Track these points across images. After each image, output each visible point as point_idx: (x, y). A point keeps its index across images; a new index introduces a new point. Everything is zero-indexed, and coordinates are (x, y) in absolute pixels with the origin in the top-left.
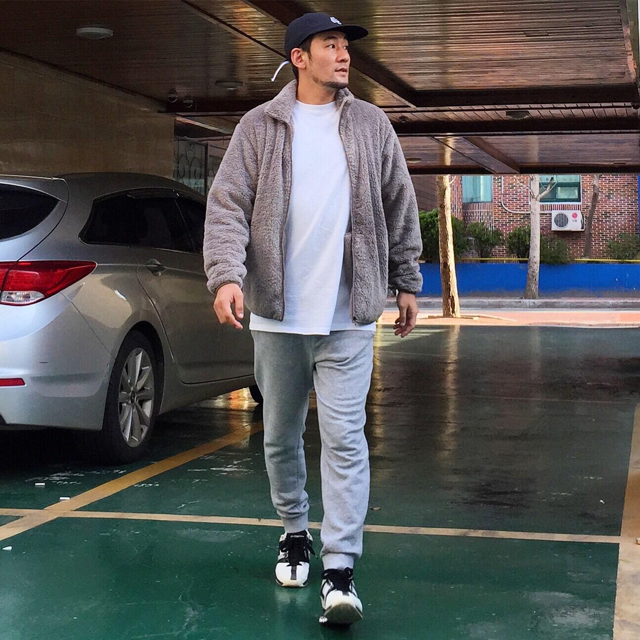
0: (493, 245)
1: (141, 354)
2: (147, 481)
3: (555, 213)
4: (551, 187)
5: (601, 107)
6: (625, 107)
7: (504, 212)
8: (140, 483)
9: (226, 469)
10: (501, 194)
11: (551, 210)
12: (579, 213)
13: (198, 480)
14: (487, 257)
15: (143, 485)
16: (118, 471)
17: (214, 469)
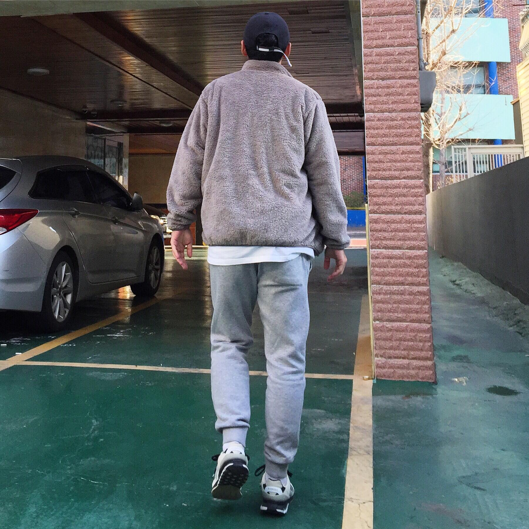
1: (65, 265)
2: (68, 343)
5: (341, 116)
6: (355, 116)
8: (64, 344)
9: (116, 335)
13: (99, 342)
15: (66, 345)
16: (50, 337)
17: (109, 335)
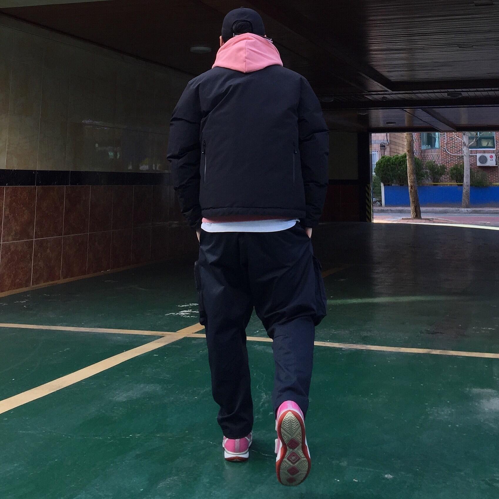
0: (441, 175)
3: (479, 155)
4: (476, 139)
7: (447, 155)
10: (445, 144)
11: (477, 153)
12: (494, 155)
14: (438, 183)
